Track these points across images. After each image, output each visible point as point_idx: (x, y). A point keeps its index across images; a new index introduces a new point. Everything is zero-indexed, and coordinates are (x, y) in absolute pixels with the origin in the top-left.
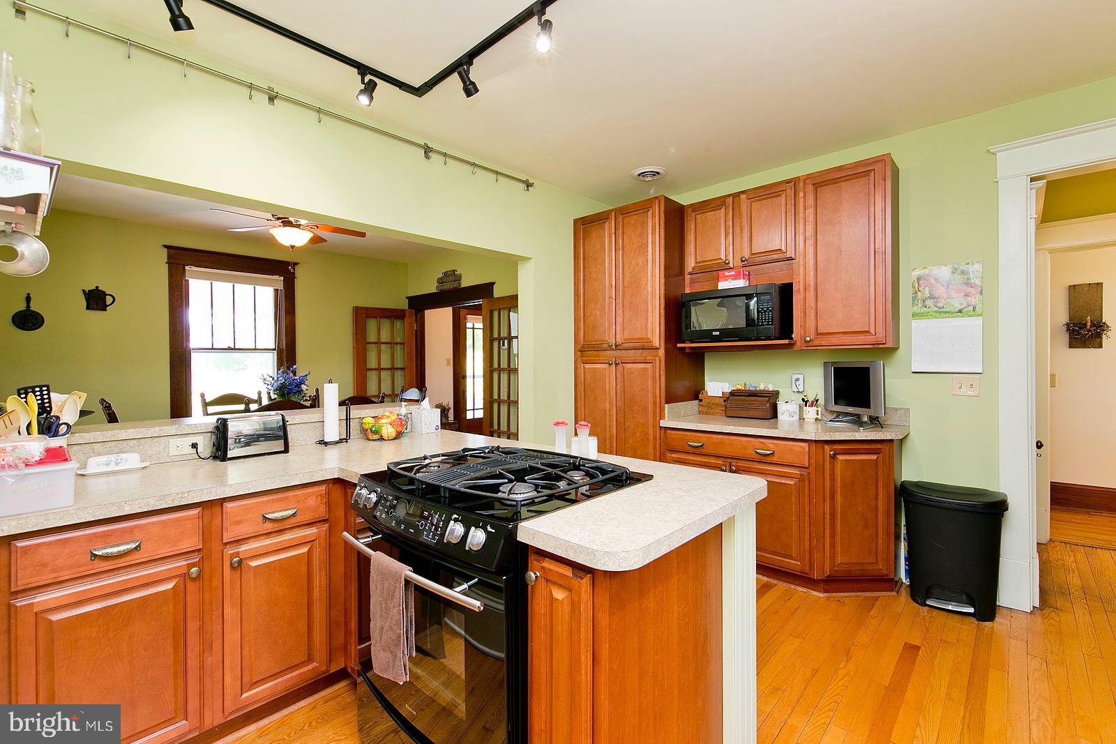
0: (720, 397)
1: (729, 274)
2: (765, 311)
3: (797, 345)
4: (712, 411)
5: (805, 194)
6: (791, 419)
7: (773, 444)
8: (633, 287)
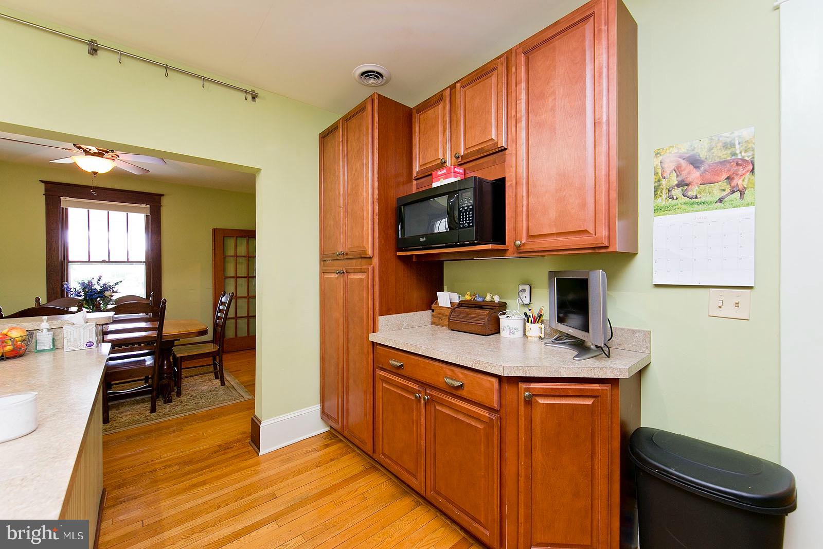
0: (449, 308)
1: (441, 173)
2: (466, 211)
3: (509, 251)
4: (442, 322)
5: (516, 69)
6: (512, 336)
7: (463, 374)
8: (354, 192)
